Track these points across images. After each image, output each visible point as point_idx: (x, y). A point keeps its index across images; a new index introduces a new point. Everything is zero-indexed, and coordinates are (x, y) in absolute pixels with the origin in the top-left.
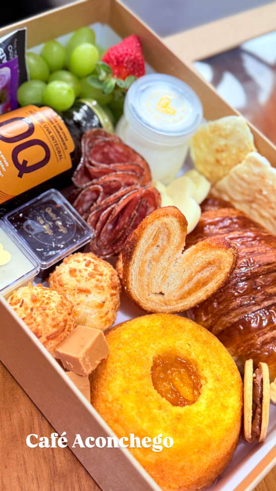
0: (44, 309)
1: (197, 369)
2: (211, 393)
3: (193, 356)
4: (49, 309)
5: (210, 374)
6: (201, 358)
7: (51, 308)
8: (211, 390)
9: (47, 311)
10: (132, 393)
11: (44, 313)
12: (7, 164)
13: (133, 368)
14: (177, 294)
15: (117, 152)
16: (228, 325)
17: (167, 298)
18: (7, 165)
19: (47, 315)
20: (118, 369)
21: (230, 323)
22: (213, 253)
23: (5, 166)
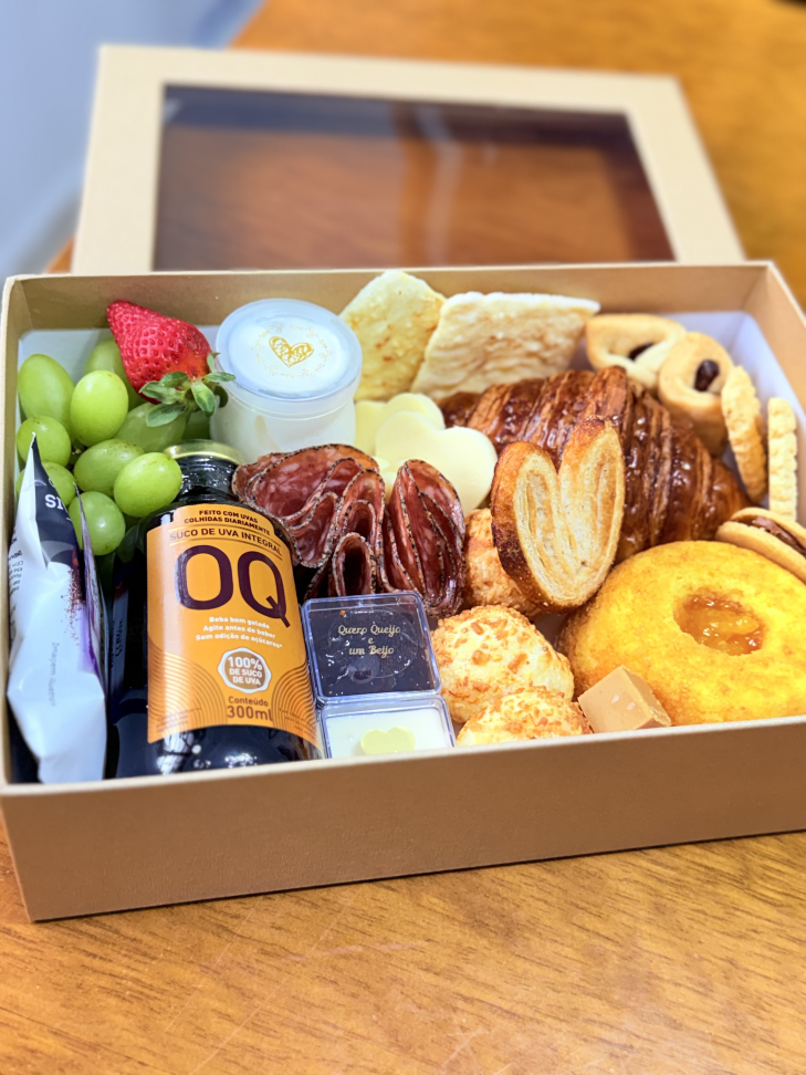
0: (544, 722)
1: (715, 593)
2: (764, 596)
3: (696, 584)
4: (549, 715)
5: (733, 581)
6: (706, 576)
7: (549, 712)
8: (757, 593)
9: (550, 720)
10: (730, 684)
11: (551, 724)
12: (264, 625)
13: (691, 661)
14: (597, 545)
16: (662, 517)
17: (593, 561)
18: (268, 627)
19: (558, 723)
20: (685, 681)
21: (662, 513)
22: (595, 449)
23: (269, 631)
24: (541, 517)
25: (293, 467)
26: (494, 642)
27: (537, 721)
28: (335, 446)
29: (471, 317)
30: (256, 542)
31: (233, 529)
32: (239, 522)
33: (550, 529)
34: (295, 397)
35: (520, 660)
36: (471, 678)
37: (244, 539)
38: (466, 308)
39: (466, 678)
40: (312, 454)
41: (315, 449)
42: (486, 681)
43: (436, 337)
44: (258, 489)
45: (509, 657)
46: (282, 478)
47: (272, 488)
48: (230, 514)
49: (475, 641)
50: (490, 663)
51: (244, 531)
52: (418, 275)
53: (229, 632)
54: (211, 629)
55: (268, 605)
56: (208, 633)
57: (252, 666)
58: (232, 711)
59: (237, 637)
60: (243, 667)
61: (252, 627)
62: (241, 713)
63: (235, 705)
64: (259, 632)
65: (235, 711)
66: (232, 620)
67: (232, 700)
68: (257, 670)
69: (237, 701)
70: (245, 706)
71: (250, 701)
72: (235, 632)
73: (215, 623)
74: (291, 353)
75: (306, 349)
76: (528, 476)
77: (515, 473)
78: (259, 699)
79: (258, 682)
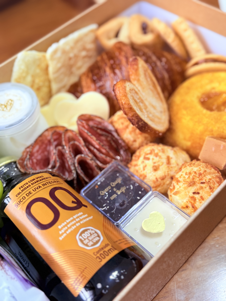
0: (200, 174)
4: (200, 171)
5: (209, 86)
6: (200, 90)
7: (199, 170)
8: (220, 84)
9: (202, 172)
11: (203, 173)
12: (80, 213)
15: (38, 151)
19: (205, 171)
22: (140, 69)
23: (84, 214)
24: (141, 105)
25: (37, 148)
26: (156, 159)
27: (197, 175)
28: (47, 130)
29: (59, 54)
30: (50, 185)
31: (38, 186)
32: (37, 181)
33: (146, 108)
34: (21, 120)
35: (168, 159)
36: (158, 177)
37: (45, 187)
38: (55, 52)
39: (156, 178)
40: (40, 139)
41: (41, 136)
42: (163, 175)
43: (51, 70)
44: (30, 164)
45: (164, 160)
46: (36, 155)
47: (35, 161)
48: (31, 181)
49: (149, 163)
50: (161, 167)
51: (42, 183)
52: (31, 49)
53: (70, 227)
54: (63, 231)
55: (75, 205)
56: (63, 234)
57: (90, 233)
58: (100, 259)
59: (75, 227)
60: (88, 237)
61: (77, 217)
62: (103, 257)
63: (98, 255)
64: (81, 218)
65: (101, 258)
66: (68, 221)
67: (95, 254)
68: (93, 234)
69: (98, 252)
70: (102, 252)
71: (102, 249)
72: (73, 225)
73: (62, 228)
74: (6, 106)
75: (10, 101)
76: (130, 92)
77: (126, 94)
78: (104, 245)
79: (98, 238)
